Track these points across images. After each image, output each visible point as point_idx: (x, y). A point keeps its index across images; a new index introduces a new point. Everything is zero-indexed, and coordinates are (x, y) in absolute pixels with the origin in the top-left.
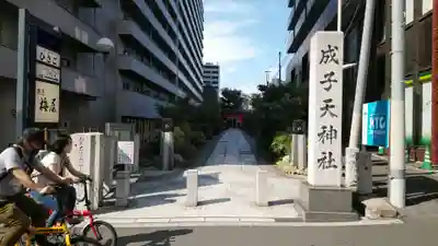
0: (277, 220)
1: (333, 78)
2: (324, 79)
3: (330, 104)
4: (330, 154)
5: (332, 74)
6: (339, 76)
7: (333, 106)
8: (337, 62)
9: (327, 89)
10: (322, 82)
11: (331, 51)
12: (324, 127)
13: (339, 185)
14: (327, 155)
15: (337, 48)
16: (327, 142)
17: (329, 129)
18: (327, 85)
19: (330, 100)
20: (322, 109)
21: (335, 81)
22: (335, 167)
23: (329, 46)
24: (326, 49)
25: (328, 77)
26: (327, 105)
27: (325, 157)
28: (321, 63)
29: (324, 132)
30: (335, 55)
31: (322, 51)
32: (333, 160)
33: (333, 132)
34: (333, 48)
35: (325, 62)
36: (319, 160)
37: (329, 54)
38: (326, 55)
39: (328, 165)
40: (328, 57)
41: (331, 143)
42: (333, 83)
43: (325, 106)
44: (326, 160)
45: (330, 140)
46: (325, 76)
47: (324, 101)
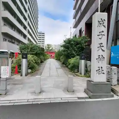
0: (79, 98)
1: (103, 34)
2: (100, 34)
3: (102, 45)
4: (102, 67)
5: (103, 32)
6: (105, 33)
7: (103, 46)
8: (104, 26)
9: (100, 39)
10: (98, 35)
11: (103, 21)
12: (99, 56)
14: (100, 68)
17: (101, 56)
19: (102, 44)
22: (104, 73)
23: (102, 19)
24: (100, 20)
25: (101, 33)
26: (100, 46)
27: (99, 69)
28: (98, 26)
29: (99, 58)
30: (104, 23)
31: (98, 21)
32: (103, 70)
33: (103, 58)
34: (103, 20)
35: (100, 26)
36: (97, 71)
37: (101, 22)
38: (100, 23)
39: (100, 73)
40: (101, 24)
41: (102, 63)
42: (103, 36)
43: (99, 46)
44: (100, 71)
45: (101, 62)
46: (100, 32)
47: (99, 44)
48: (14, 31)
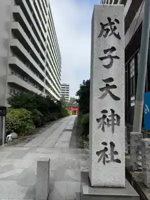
2: (107, 55)
3: (111, 84)
4: (112, 144)
7: (114, 87)
9: (108, 67)
10: (102, 59)
12: (105, 111)
14: (108, 146)
15: (117, 21)
16: (108, 129)
17: (110, 113)
18: (107, 62)
19: (111, 80)
20: (101, 89)
21: (117, 57)
22: (118, 161)
23: (109, 19)
24: (106, 22)
25: (108, 53)
26: (107, 85)
27: (106, 149)
28: (100, 36)
29: (104, 117)
30: (115, 28)
31: (101, 24)
32: (116, 153)
33: (115, 117)
34: (113, 21)
35: (105, 36)
36: (98, 153)
37: (109, 27)
38: (106, 28)
39: (109, 159)
40: (108, 30)
41: (113, 131)
43: (105, 86)
44: (107, 153)
46: (106, 51)
47: (105, 81)
48: (26, 81)
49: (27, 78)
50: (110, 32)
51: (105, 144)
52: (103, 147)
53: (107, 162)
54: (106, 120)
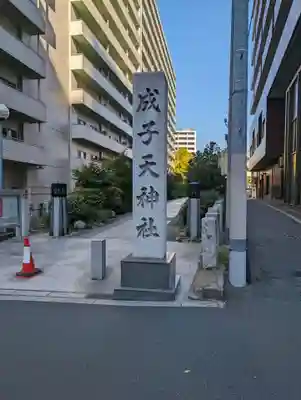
1: (152, 129)
2: (145, 130)
3: (149, 161)
4: (150, 219)
5: (152, 123)
7: (153, 163)
8: (157, 109)
9: (147, 143)
10: (140, 135)
11: (152, 95)
12: (144, 189)
13: (161, 256)
14: (148, 221)
15: (156, 91)
16: (148, 206)
17: (149, 190)
18: (145, 137)
19: (150, 156)
20: (141, 167)
21: (156, 132)
22: (157, 235)
23: (148, 90)
24: (144, 93)
25: (148, 128)
27: (146, 224)
28: (138, 111)
29: (144, 193)
30: (154, 99)
31: (140, 96)
32: (155, 228)
33: (154, 194)
34: (152, 91)
35: (144, 110)
36: (138, 228)
37: (147, 99)
39: (148, 233)
40: (147, 102)
41: (152, 207)
42: (154, 135)
43: (144, 163)
44: (147, 227)
45: (150, 204)
46: (144, 126)
47: (143, 157)
48: (105, 133)
49: (106, 126)
50: (150, 104)
51: (144, 219)
52: (143, 222)
53: (147, 236)
54: (145, 197)
